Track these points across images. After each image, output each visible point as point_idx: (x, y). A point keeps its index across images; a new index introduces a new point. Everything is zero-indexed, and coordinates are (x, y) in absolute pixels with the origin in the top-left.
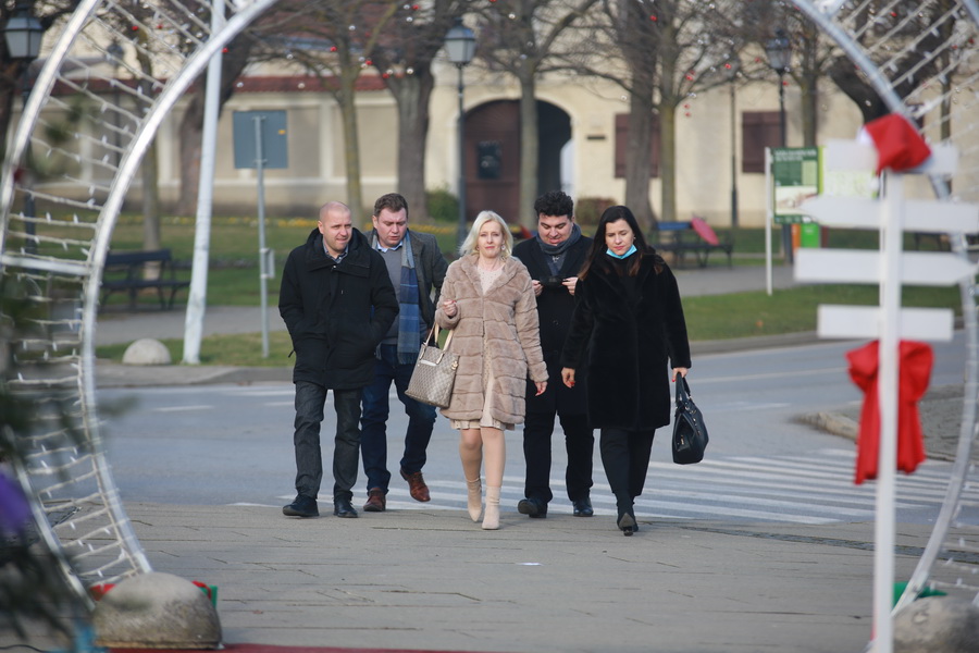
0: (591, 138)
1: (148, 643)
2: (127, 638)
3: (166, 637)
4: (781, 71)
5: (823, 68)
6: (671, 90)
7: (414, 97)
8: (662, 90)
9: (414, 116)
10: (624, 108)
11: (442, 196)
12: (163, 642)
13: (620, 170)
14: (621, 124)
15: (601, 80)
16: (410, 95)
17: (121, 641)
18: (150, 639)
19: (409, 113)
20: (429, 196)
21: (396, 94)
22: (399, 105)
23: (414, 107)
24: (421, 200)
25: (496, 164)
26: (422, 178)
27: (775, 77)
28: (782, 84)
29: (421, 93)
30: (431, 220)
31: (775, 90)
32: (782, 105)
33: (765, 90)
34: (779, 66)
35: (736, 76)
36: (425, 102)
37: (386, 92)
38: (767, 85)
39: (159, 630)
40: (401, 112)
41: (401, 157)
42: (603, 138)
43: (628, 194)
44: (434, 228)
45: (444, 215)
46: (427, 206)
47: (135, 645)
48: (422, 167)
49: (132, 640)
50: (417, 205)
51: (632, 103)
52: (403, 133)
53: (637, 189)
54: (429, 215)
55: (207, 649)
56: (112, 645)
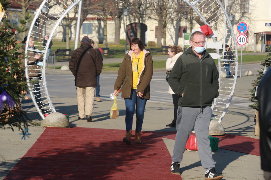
0: (151, 30)
1: (55, 126)
2: (51, 125)
4: (186, 19)
5: (194, 18)
6: (166, 22)
7: (118, 22)
8: (164, 22)
9: (118, 25)
10: (157, 25)
11: (123, 40)
12: (57, 126)
13: (156, 36)
14: (157, 28)
19: (117, 25)
20: (120, 40)
21: (115, 21)
22: (115, 23)
23: (118, 24)
24: (119, 41)
25: (133, 35)
26: (119, 37)
27: (185, 20)
28: (186, 21)
29: (119, 21)
30: (121, 45)
31: (185, 22)
32: (186, 25)
33: (183, 22)
34: (186, 18)
35: (178, 20)
36: (120, 23)
37: (113, 21)
38: (184, 21)
39: (57, 124)
40: (116, 25)
41: (116, 33)
42: (153, 30)
43: (158, 41)
44: (121, 46)
45: (123, 44)
46: (120, 42)
47: (52, 126)
48: (119, 35)
49: (51, 126)
50: (118, 42)
51: (159, 24)
52: (116, 29)
53: (159, 40)
54: (120, 44)
55: (66, 128)
56: (48, 126)
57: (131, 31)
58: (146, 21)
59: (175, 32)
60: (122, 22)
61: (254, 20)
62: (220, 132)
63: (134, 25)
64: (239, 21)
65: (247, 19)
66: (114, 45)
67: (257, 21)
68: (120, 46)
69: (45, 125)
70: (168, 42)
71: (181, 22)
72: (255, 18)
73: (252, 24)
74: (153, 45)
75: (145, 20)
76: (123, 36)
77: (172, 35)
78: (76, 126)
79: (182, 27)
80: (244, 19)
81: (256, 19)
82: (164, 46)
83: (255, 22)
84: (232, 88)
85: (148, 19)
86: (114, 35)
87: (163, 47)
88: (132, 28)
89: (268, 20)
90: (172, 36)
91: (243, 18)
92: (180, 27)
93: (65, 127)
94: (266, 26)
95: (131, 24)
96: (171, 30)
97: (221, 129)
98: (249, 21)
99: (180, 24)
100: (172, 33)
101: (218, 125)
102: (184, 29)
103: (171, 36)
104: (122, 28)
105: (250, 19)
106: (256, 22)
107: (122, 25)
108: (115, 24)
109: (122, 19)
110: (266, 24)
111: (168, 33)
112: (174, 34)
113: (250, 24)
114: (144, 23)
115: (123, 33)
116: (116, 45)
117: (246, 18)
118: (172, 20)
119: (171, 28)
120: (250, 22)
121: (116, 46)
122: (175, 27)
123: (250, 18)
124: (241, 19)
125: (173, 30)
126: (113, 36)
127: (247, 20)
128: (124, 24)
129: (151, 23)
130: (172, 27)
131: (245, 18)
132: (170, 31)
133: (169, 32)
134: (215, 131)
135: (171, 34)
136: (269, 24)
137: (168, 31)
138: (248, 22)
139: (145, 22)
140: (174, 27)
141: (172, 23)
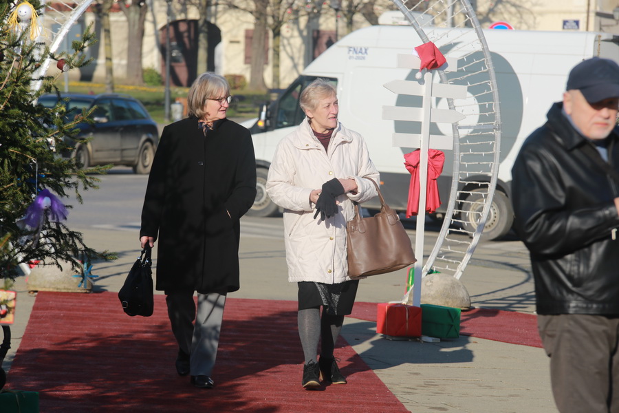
0: (232, 42)
1: (57, 289)
2: (48, 286)
3: (67, 286)
4: (337, 10)
5: (358, 9)
6: (278, 18)
7: (137, 17)
8: (273, 17)
9: (136, 27)
10: (251, 27)
11: (151, 71)
12: (65, 289)
13: (248, 59)
14: (249, 37)
15: (242, 12)
16: (134, 15)
17: (44, 287)
18: (59, 287)
19: (134, 26)
20: (143, 71)
21: (127, 15)
22: (128, 20)
23: (137, 22)
24: (140, 73)
25: (180, 54)
26: (140, 62)
27: (332, 12)
28: (337, 17)
29: (141, 15)
30: (146, 84)
31: (333, 20)
32: (337, 28)
33: (327, 19)
34: (336, 7)
35: (312, 12)
36: (142, 20)
37: (121, 13)
38: (328, 16)
39: (63, 283)
40: (129, 25)
41: (130, 49)
42: (238, 42)
43: (253, 74)
44: (148, 89)
45: (151, 81)
46: (143, 76)
47: (51, 290)
48: (140, 55)
49: (47, 290)
50: (137, 76)
51: (255, 24)
52: (130, 38)
53: (257, 71)
54: (144, 81)
55: (86, 293)
56: (39, 289)
57: (174, 43)
58: (218, 15)
59: (303, 48)
60: (149, 16)
61: (532, 13)
62: (458, 302)
63: (183, 27)
64: (488, 14)
65: (513, 10)
66: (127, 84)
67: (541, 14)
68: (144, 88)
69: (34, 286)
70: (284, 78)
71: (322, 20)
72: (535, 5)
73: (526, 23)
74: (239, 86)
75: (216, 12)
76: (151, 59)
77: (296, 55)
78: (106, 290)
79: (324, 32)
80: (503, 10)
81: (536, 9)
82: (276, 87)
83: (535, 18)
84: (486, 196)
85: (225, 11)
86: (125, 55)
87: (271, 91)
88: (179, 36)
89: (570, 12)
90: (296, 60)
91: (500, 6)
92: (318, 32)
93: (83, 291)
94: (564, 28)
95: (175, 24)
96: (292, 41)
97: (462, 294)
98: (518, 15)
99: (318, 25)
100: (295, 50)
101: (454, 285)
102: (330, 38)
103: (292, 58)
104: (149, 36)
105: (521, 10)
106: (539, 19)
107: (149, 27)
108: (126, 24)
109: (149, 9)
110: (565, 22)
111: (285, 49)
112: (302, 53)
113: (520, 23)
114: (212, 21)
115: (152, 51)
116: (133, 84)
117: (508, 6)
118: (296, 12)
119: (292, 36)
120: (521, 17)
121: (131, 88)
122: (305, 33)
123: (520, 7)
124: (495, 9)
125: (297, 42)
126: (121, 59)
127: (510, 13)
128: (154, 22)
129: (234, 20)
130: (296, 33)
131: (504, 7)
132: (289, 44)
133: (288, 49)
134: (448, 300)
135: (292, 52)
136: (574, 24)
137: (284, 46)
138: (514, 18)
139: (216, 19)
140: (300, 32)
141: (296, 21)
